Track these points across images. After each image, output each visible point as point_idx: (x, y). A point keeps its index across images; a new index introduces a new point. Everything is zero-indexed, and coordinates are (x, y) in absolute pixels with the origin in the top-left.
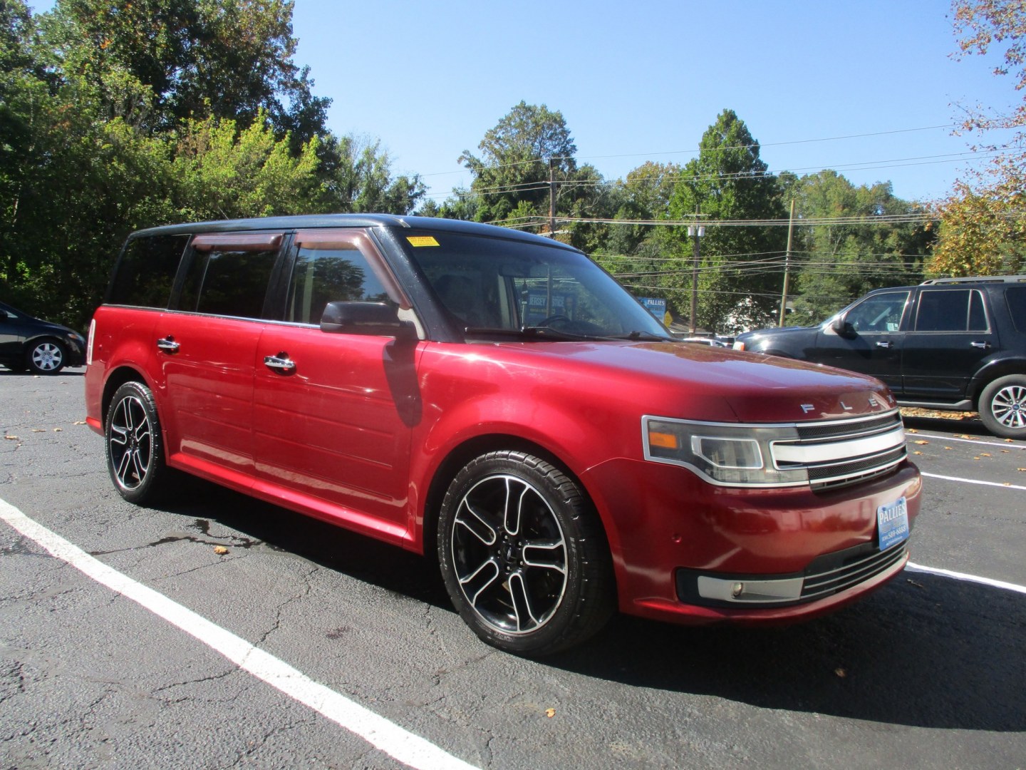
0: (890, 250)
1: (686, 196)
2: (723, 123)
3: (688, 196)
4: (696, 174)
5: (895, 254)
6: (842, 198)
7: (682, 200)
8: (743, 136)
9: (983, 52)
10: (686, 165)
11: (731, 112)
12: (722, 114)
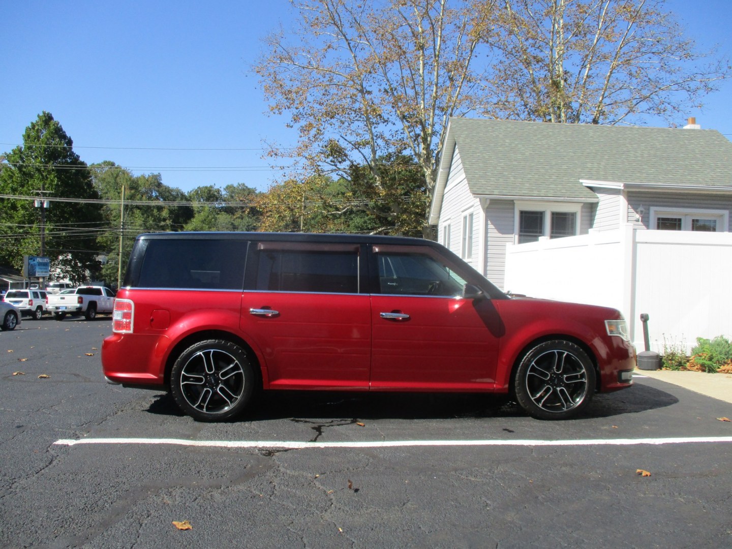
0: (164, 220)
1: (14, 175)
2: (43, 121)
3: (16, 175)
4: (22, 159)
5: (168, 222)
6: (129, 183)
7: (11, 177)
8: (59, 133)
9: (280, 113)
10: (12, 150)
11: (48, 114)
12: (41, 114)
